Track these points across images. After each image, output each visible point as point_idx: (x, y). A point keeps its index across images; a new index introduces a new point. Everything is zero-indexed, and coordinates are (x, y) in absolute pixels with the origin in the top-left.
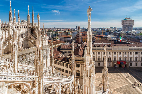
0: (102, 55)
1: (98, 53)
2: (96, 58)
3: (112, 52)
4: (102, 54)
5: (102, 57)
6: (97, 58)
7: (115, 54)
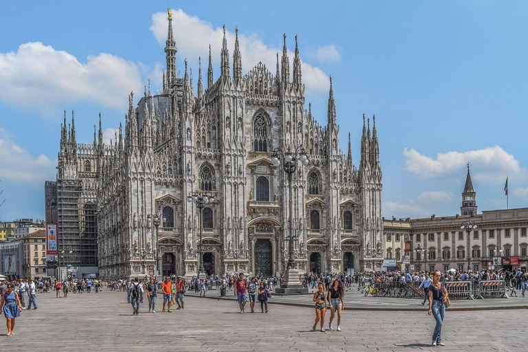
0: (454, 242)
1: (442, 235)
2: (439, 251)
3: (484, 231)
4: (454, 237)
5: (454, 246)
6: (442, 250)
7: (492, 236)
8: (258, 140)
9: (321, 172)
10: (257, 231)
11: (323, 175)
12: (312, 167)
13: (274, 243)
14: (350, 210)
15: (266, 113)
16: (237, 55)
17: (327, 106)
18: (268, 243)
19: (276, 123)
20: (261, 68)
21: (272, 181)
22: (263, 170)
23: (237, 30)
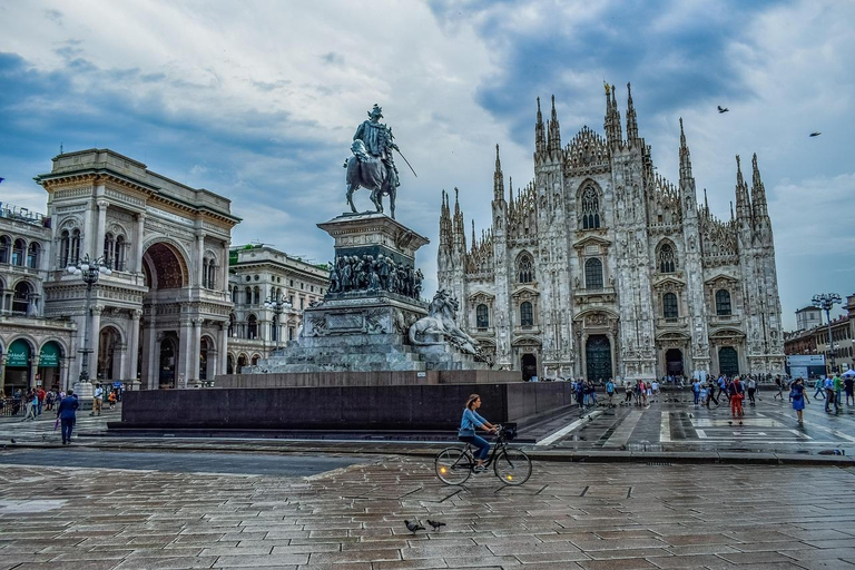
8: (588, 215)
9: (675, 242)
10: (587, 325)
11: (678, 246)
12: (662, 237)
13: (611, 338)
14: (726, 288)
15: (595, 183)
16: (554, 124)
17: (679, 158)
18: (603, 339)
19: (607, 191)
20: (586, 133)
21: (606, 261)
22: (595, 250)
23: (553, 98)
